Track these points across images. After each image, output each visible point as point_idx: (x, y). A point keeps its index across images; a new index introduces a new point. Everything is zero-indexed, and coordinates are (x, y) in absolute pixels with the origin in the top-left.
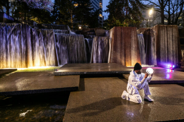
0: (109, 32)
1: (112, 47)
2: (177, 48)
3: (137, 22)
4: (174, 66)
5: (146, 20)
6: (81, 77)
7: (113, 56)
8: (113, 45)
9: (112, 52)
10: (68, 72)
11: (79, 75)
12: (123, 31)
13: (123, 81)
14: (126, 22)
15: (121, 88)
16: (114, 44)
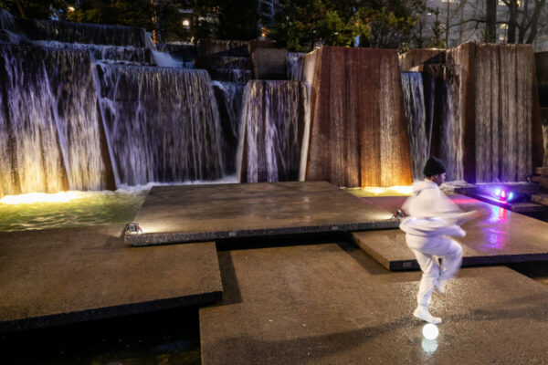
0: (302, 62)
1: (315, 122)
3: (402, 19)
4: (511, 196)
5: (432, 11)
7: (319, 153)
8: (316, 112)
9: (314, 140)
10: (177, 233)
12: (351, 62)
13: (354, 257)
14: (363, 18)
15: (350, 288)
16: (320, 109)
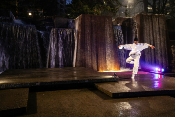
0: (74, 22)
1: (79, 44)
2: (166, 46)
3: (113, 8)
4: (163, 70)
5: (124, 6)
6: (30, 91)
7: (81, 57)
8: (79, 40)
9: (79, 52)
10: (10, 84)
11: (27, 87)
12: (93, 21)
13: (95, 93)
14: (98, 8)
15: (93, 105)
16: (81, 39)
